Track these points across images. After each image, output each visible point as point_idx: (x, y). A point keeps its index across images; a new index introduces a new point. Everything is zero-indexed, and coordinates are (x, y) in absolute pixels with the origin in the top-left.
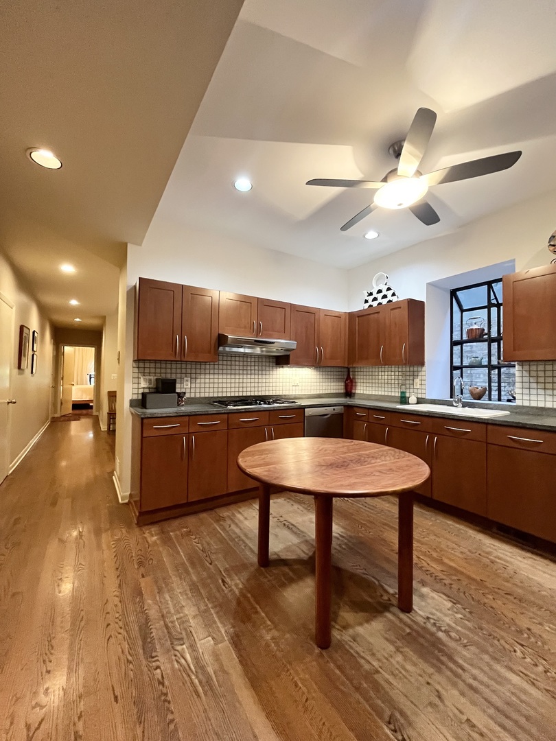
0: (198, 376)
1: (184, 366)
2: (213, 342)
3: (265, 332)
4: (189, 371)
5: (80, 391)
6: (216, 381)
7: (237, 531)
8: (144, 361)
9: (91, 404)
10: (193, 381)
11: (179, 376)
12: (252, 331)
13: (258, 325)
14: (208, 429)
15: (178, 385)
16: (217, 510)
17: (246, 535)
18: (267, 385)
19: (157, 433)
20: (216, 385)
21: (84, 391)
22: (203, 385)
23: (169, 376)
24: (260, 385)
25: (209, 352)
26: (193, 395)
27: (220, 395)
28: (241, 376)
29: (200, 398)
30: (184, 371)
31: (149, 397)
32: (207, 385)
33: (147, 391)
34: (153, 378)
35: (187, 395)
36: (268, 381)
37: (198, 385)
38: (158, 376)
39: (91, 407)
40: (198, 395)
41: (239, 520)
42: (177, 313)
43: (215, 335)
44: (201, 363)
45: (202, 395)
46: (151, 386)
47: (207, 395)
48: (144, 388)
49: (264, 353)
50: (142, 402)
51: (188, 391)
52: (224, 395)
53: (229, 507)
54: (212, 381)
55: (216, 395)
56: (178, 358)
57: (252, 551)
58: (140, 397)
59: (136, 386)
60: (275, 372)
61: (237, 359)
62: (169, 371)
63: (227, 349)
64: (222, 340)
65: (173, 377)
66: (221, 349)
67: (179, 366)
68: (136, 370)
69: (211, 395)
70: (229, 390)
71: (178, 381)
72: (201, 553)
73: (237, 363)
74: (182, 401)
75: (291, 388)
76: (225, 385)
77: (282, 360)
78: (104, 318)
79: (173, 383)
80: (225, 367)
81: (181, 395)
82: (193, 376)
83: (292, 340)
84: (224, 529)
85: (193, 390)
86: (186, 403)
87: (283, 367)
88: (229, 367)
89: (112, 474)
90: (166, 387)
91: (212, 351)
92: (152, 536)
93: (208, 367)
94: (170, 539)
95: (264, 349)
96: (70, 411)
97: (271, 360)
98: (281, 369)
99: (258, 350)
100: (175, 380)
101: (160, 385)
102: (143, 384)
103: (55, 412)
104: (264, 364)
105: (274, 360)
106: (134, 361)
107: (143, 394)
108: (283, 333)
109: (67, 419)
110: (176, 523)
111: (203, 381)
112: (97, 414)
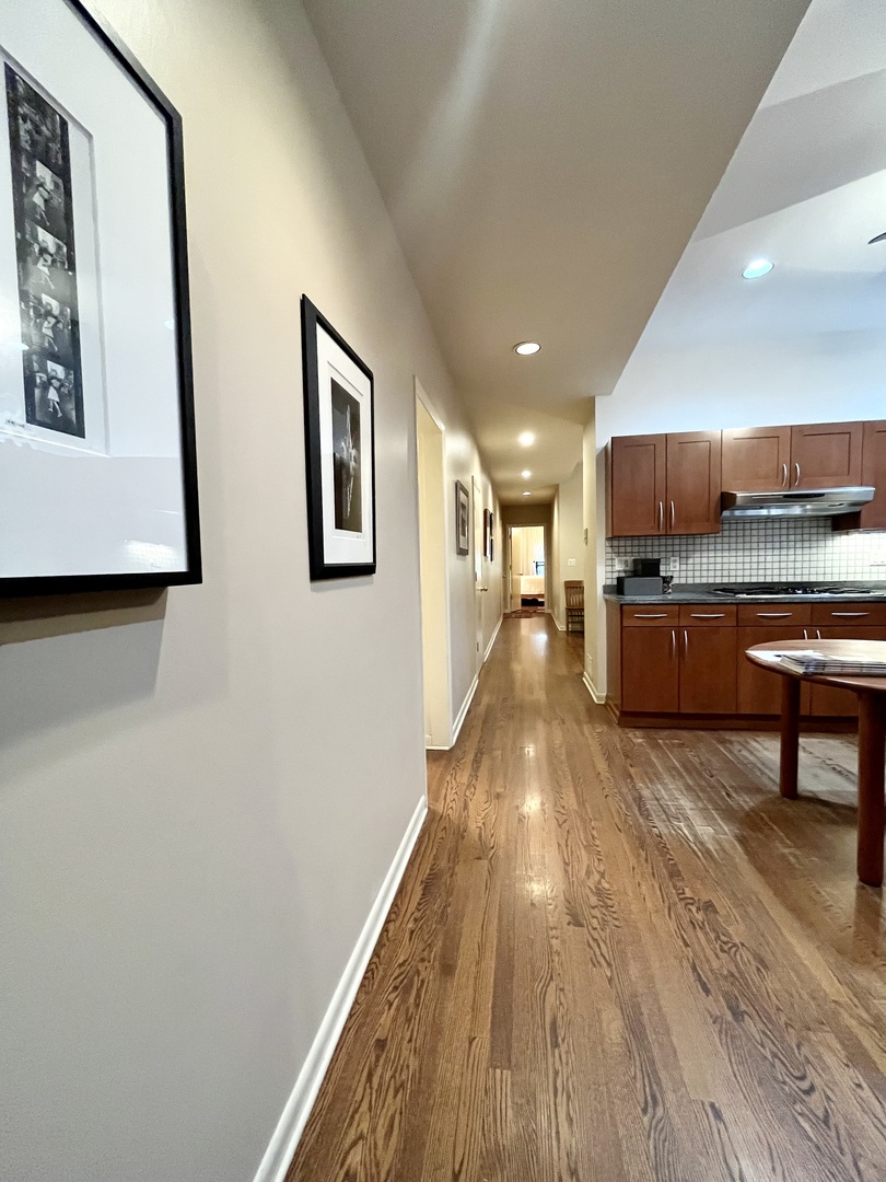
0: (690, 554)
1: (670, 542)
2: (713, 505)
3: (805, 479)
4: (677, 548)
5: (530, 583)
6: (719, 560)
7: (752, 758)
8: (618, 538)
9: (540, 600)
10: (684, 561)
11: (663, 555)
12: (780, 480)
13: (792, 470)
14: (705, 624)
15: (662, 568)
16: (721, 732)
17: (763, 764)
18: (813, 564)
19: (639, 623)
20: (719, 567)
21: (532, 583)
22: (698, 567)
23: (650, 556)
24: (798, 565)
25: (708, 520)
26: (683, 581)
27: (726, 580)
28: (762, 553)
29: (694, 584)
30: (670, 548)
31: (627, 581)
32: (705, 567)
33: (623, 575)
34: (630, 559)
35: (675, 581)
36: (814, 558)
37: (690, 567)
38: (636, 556)
39: (542, 604)
40: (690, 581)
41: (754, 748)
42: (660, 473)
43: (716, 495)
44: (694, 536)
45: (697, 581)
46: (628, 569)
47: (704, 581)
48: (619, 571)
49: (809, 513)
50: (619, 588)
51: (676, 575)
52: (733, 580)
53: (741, 733)
54: (712, 560)
55: (718, 580)
56: (662, 532)
57: (773, 781)
58: (615, 583)
59: (609, 569)
60: (829, 543)
61: (755, 526)
62: (649, 549)
63: (737, 513)
64: (727, 501)
65: (656, 556)
66: (726, 513)
67: (663, 541)
68: (610, 550)
69: (711, 581)
70: (740, 573)
71: (663, 561)
72: (698, 766)
73: (755, 532)
74: (669, 588)
75: (867, 569)
76: (733, 566)
77: (845, 522)
78: (556, 488)
79: (656, 563)
80: (733, 540)
81: (667, 580)
82: (684, 554)
83: (867, 485)
84: (731, 752)
85: (683, 574)
86: (674, 591)
87: (847, 534)
88: (740, 540)
89: (582, 675)
90: (647, 568)
91: (712, 516)
92: (638, 738)
93: (705, 541)
94: (658, 745)
95: (808, 507)
96: (519, 607)
97: (822, 524)
98: (844, 537)
99: (796, 510)
100: (659, 560)
101: (640, 567)
102: (619, 567)
103: (506, 607)
104: (806, 531)
105: (829, 523)
106: (607, 539)
107: (619, 579)
108: (847, 476)
109: (518, 615)
110: (666, 733)
111: (697, 560)
112: (550, 611)
